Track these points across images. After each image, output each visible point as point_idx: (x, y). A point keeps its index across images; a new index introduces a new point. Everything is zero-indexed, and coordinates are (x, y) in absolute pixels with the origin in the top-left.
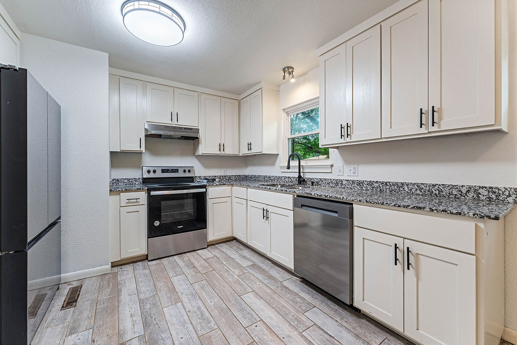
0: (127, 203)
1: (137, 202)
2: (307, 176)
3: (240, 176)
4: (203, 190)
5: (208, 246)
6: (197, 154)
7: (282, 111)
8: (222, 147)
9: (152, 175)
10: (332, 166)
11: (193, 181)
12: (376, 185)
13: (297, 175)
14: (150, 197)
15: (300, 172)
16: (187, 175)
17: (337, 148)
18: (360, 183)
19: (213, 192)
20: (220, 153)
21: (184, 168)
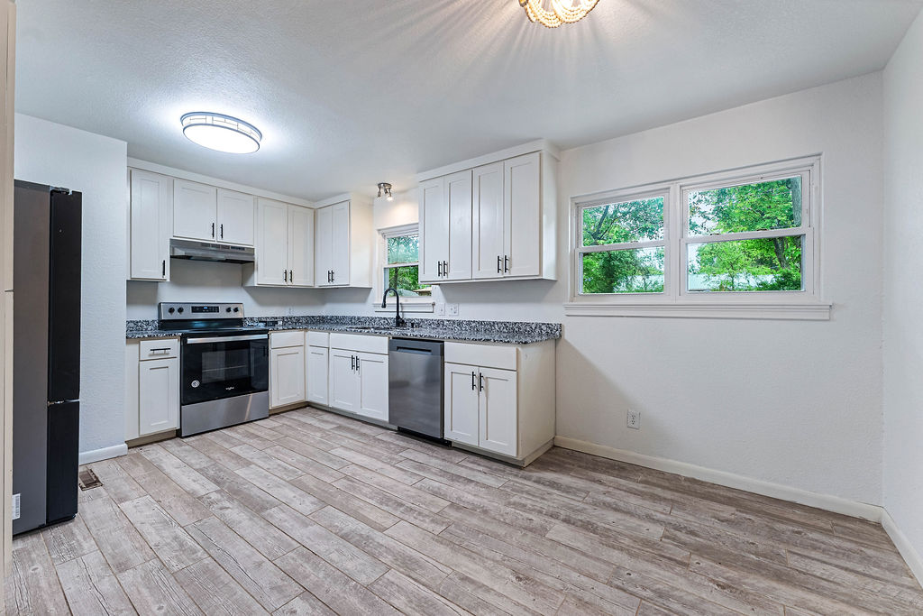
0: (150, 355)
1: (165, 354)
2: (407, 316)
3: (313, 317)
4: (265, 336)
5: (270, 415)
6: (249, 284)
7: (377, 233)
8: (288, 275)
9: (176, 316)
10: (434, 304)
11: (242, 325)
13: (394, 315)
14: (185, 347)
15: (398, 312)
16: (232, 315)
17: (439, 284)
18: (460, 323)
19: (277, 339)
20: (285, 284)
21: (227, 305)
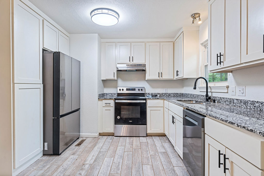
0: (105, 105)
1: (109, 105)
2: (214, 95)
3: (177, 94)
4: (144, 101)
5: (147, 136)
6: (146, 79)
7: (201, 45)
8: (160, 74)
9: (121, 92)
10: (228, 87)
11: (144, 96)
12: (257, 105)
13: (205, 94)
15: (207, 92)
16: (140, 92)
17: (232, 72)
18: (246, 103)
19: (150, 103)
20: (159, 78)
21: (138, 88)
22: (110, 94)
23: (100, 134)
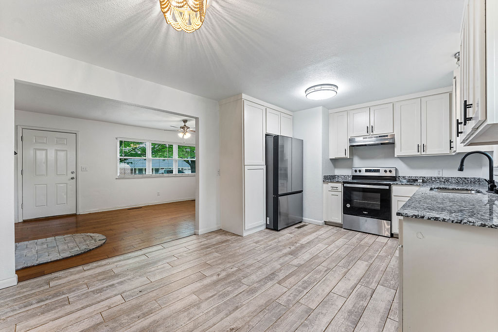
0: (331, 189)
4: (387, 187)
5: (392, 237)
6: (396, 156)
8: (421, 147)
9: (358, 174)
15: (491, 176)
16: (388, 174)
21: (385, 169)
22: (343, 177)
23: (326, 223)
